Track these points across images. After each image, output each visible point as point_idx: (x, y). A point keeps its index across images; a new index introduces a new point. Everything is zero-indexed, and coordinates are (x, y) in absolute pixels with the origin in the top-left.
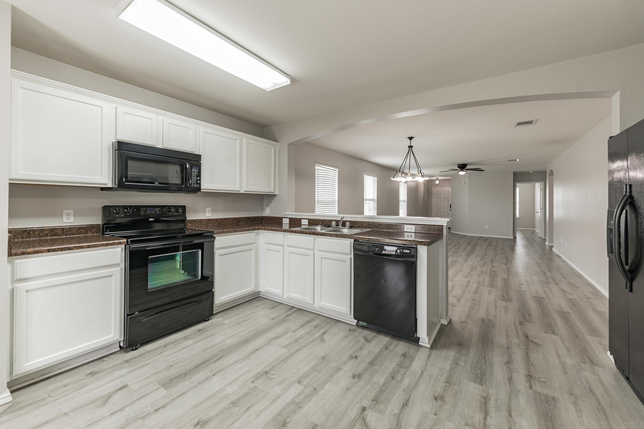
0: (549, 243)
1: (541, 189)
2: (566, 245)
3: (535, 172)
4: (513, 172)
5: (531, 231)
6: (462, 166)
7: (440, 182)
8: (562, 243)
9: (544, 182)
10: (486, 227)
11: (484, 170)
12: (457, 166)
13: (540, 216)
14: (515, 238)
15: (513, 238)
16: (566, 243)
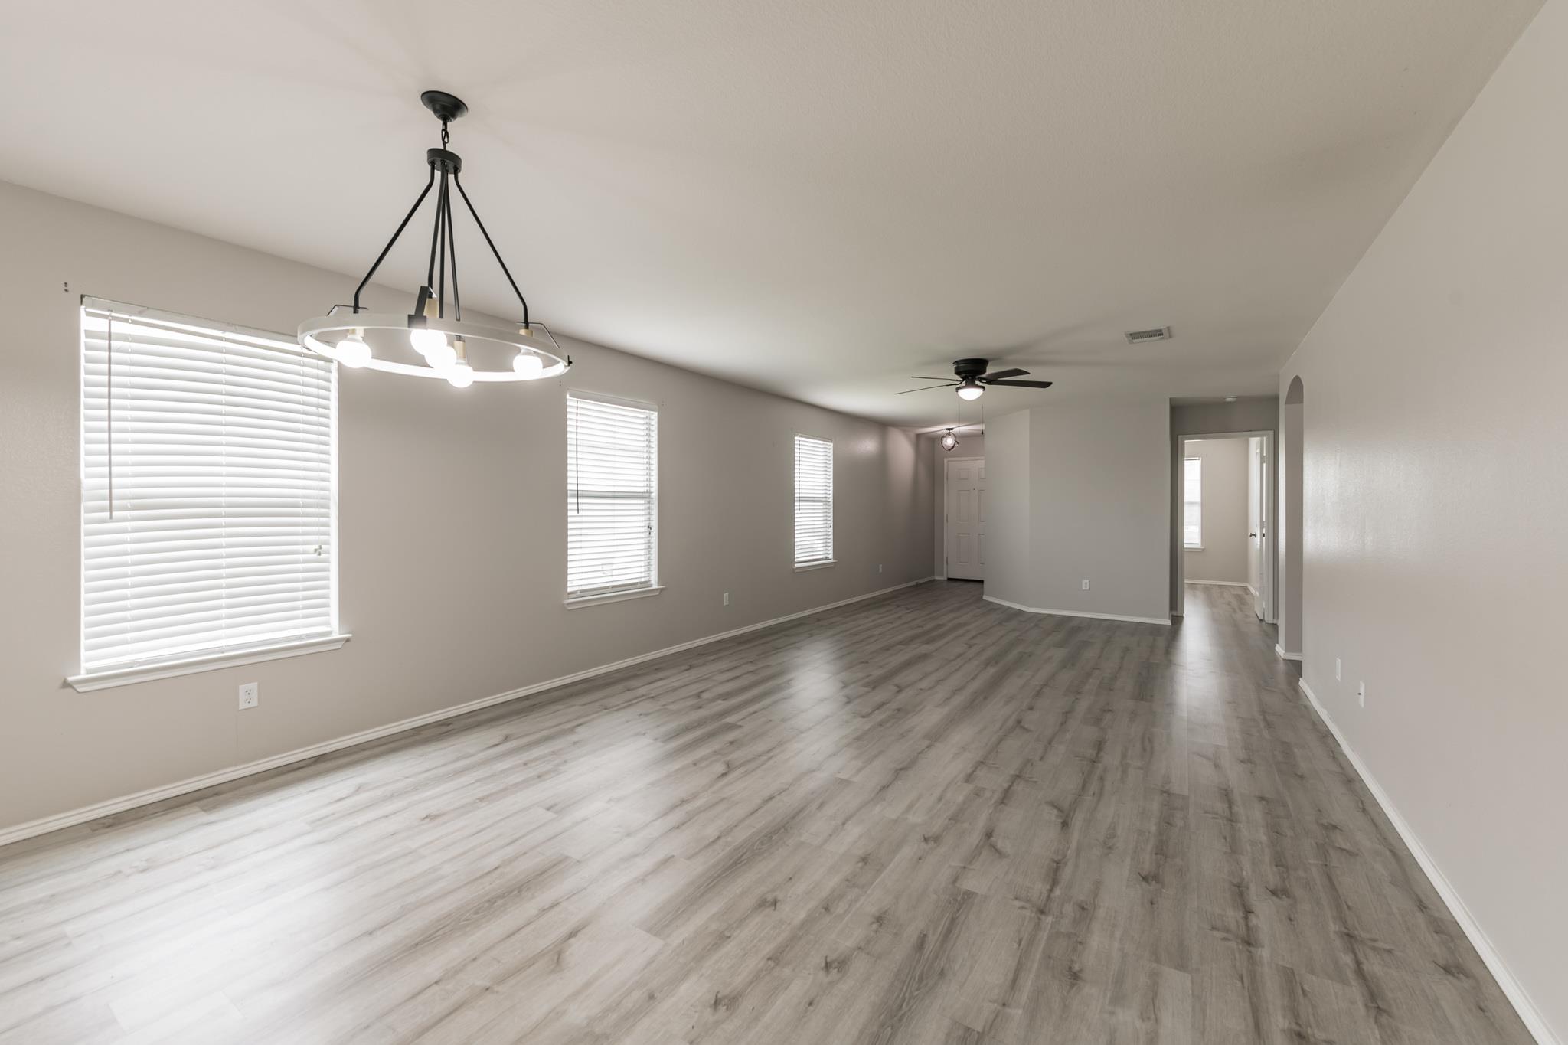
0: (1287, 650)
1: (1262, 457)
2: (1362, 697)
3: (1241, 401)
4: (1171, 399)
5: (1236, 593)
6: (969, 367)
7: (956, 442)
8: (1339, 678)
9: (1272, 433)
10: (1085, 585)
11: (1050, 384)
12: (953, 367)
13: (1258, 547)
14: (1177, 620)
15: (1168, 622)
16: (1362, 692)
